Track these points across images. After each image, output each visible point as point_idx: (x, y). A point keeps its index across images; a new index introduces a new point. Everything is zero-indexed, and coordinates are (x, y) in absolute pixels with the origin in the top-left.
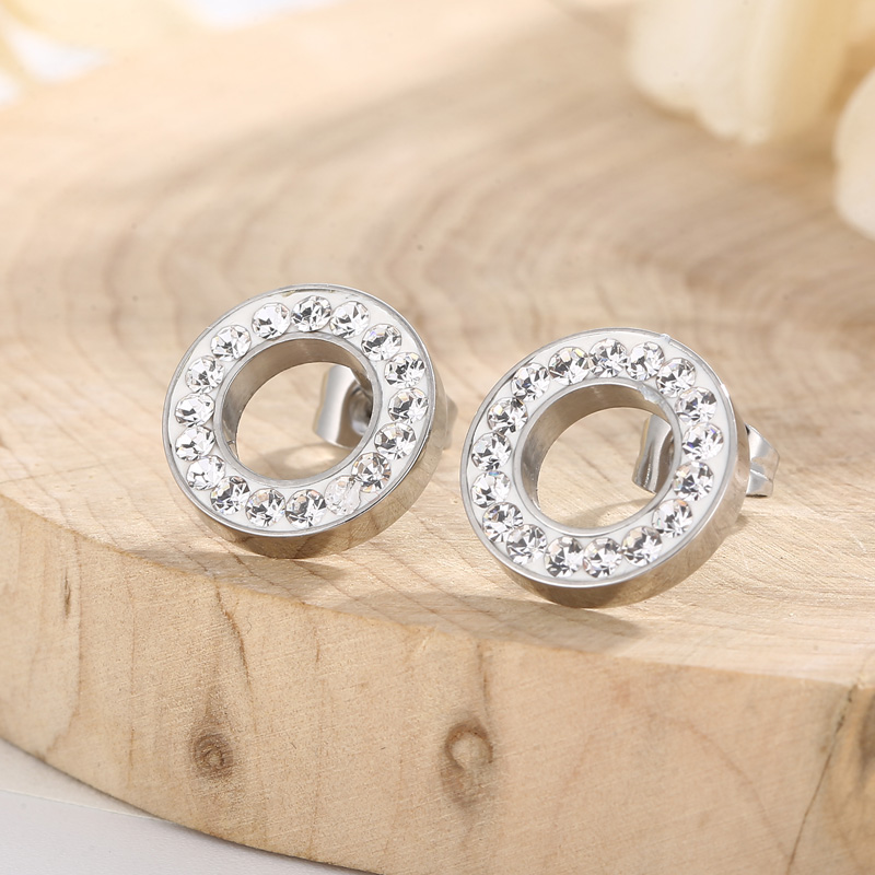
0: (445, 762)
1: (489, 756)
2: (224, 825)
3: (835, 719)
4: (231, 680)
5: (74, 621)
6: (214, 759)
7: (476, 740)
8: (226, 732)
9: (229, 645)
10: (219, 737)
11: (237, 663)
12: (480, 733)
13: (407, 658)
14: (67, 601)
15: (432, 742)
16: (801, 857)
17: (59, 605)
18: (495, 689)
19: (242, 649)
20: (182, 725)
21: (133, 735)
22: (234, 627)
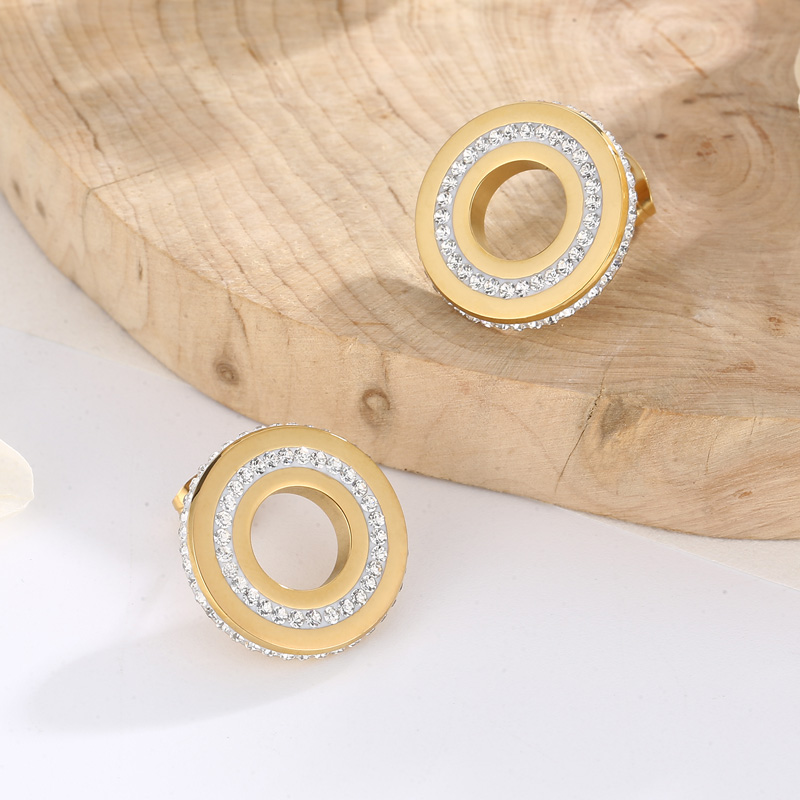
0: (362, 405)
1: (388, 406)
2: (234, 404)
3: (587, 414)
4: (237, 341)
5: (144, 284)
6: (228, 375)
7: (381, 399)
8: (235, 364)
9: (236, 325)
10: (231, 366)
11: (241, 334)
12: (382, 395)
13: (340, 354)
14: (140, 273)
15: (355, 395)
16: (567, 474)
17: (136, 274)
18: (391, 377)
19: (244, 328)
20: (209, 354)
21: (180, 349)
22: (239, 317)
